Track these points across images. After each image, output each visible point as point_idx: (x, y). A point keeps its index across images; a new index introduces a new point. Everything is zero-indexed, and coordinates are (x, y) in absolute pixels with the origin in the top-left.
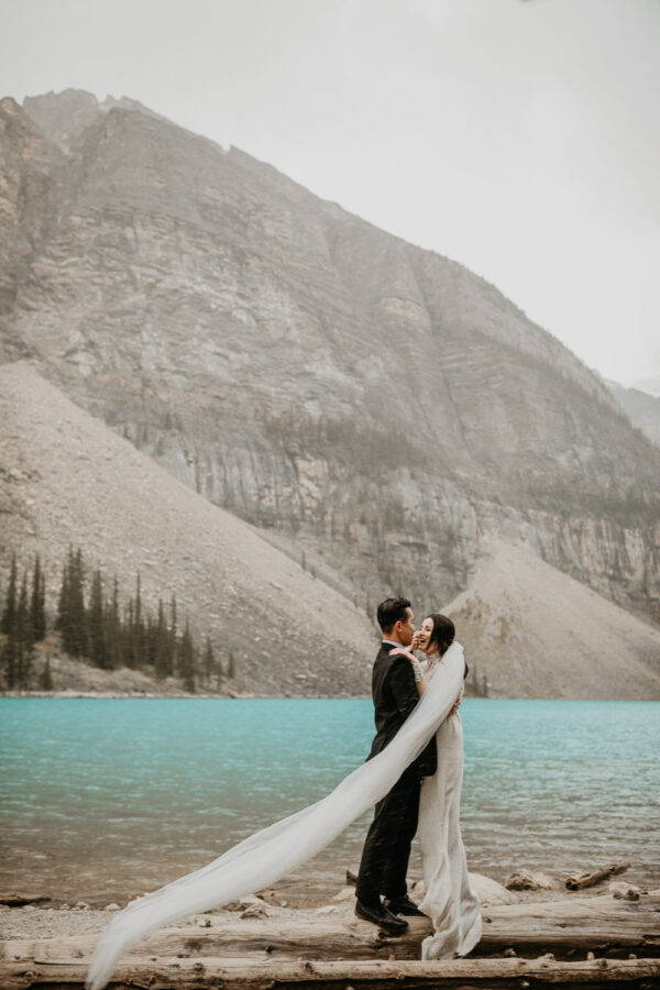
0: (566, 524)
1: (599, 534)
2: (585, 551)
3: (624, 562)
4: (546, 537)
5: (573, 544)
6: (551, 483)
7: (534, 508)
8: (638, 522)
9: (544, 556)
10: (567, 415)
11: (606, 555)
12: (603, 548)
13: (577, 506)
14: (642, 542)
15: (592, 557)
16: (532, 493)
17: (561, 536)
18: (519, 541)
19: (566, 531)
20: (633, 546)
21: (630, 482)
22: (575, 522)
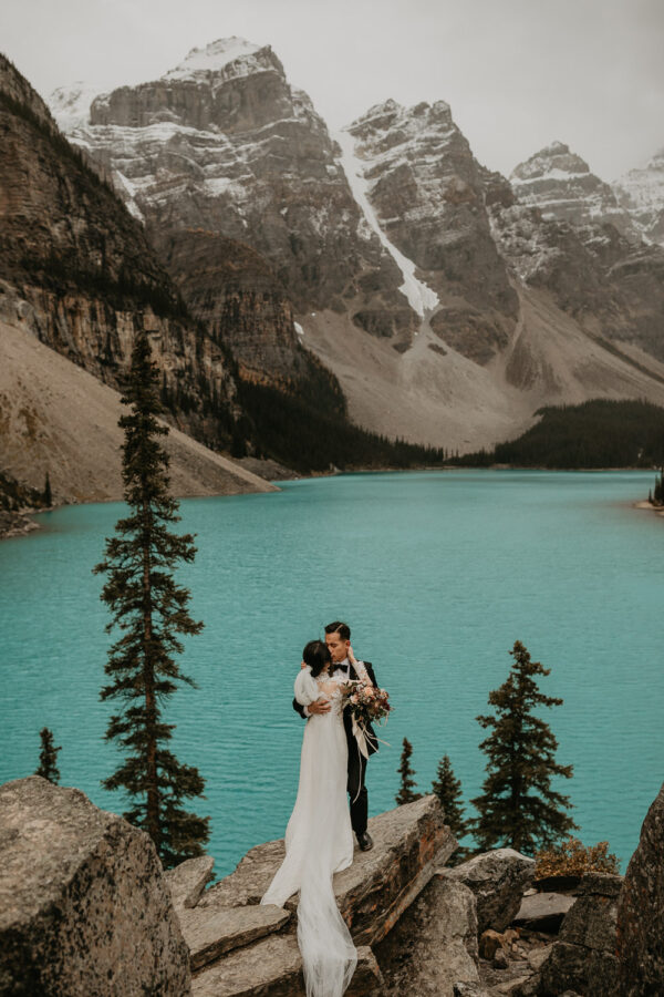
0: (61, 303)
1: (94, 317)
2: (80, 333)
3: (116, 346)
4: (41, 316)
5: (68, 325)
6: (44, 256)
7: (29, 284)
8: (129, 305)
9: (40, 337)
10: (61, 181)
11: (100, 339)
12: (98, 331)
13: (72, 284)
14: (132, 324)
15: (87, 339)
16: (25, 265)
17: (56, 316)
18: (17, 323)
19: (61, 311)
20: (123, 329)
21: (119, 261)
22: (71, 302)
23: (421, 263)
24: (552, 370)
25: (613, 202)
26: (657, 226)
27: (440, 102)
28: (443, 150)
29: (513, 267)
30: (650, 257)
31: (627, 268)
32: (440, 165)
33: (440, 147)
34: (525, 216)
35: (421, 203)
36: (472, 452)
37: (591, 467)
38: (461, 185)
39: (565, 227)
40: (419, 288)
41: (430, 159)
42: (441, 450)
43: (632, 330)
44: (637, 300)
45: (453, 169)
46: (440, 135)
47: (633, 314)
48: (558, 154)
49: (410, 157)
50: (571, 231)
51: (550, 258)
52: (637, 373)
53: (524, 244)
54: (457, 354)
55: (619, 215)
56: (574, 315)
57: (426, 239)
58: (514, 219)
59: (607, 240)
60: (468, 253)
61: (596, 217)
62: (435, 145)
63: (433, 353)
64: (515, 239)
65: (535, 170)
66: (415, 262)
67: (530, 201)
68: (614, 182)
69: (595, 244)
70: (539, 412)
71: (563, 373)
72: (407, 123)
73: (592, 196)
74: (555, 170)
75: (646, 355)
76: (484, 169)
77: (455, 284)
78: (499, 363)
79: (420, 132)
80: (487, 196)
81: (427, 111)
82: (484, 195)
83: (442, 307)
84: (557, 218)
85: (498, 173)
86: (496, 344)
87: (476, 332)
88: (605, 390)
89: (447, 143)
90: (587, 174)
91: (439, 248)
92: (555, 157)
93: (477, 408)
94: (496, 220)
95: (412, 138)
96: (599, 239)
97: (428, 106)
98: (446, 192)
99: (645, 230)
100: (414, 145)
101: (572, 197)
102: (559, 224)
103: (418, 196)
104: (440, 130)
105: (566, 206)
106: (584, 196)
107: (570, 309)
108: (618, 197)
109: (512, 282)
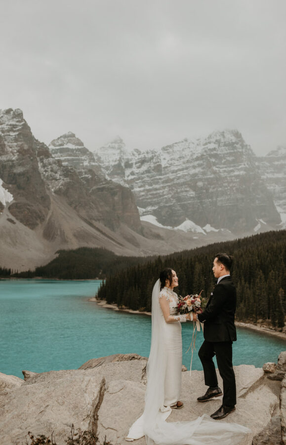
23: (6, 181)
24: (64, 233)
25: (94, 160)
26: (112, 172)
27: (18, 109)
28: (18, 130)
29: (48, 185)
30: (108, 185)
31: (99, 189)
32: (17, 137)
33: (16, 129)
34: (55, 163)
35: (7, 153)
36: (25, 271)
37: (78, 279)
38: (26, 147)
39: (72, 169)
40: (4, 192)
41: (12, 134)
42: (10, 270)
43: (100, 217)
44: (102, 204)
45: (22, 140)
46: (18, 124)
47: (100, 210)
48: (70, 137)
49: (3, 132)
50: (75, 171)
51: (65, 183)
52: (102, 236)
53: (54, 176)
54: (21, 224)
55: (96, 165)
56: (75, 208)
57: (9, 170)
58: (50, 164)
59: (90, 177)
60: (28, 178)
61: (87, 166)
62: (15, 128)
63: (10, 223)
64: (50, 173)
65: (60, 143)
66: (2, 180)
67: (57, 157)
68: (95, 151)
69: (85, 178)
70: (58, 252)
71: (69, 234)
72: (2, 117)
73: (85, 157)
74: (69, 144)
75: (105, 227)
76: (37, 141)
77: (21, 191)
78: (40, 229)
79: (9, 121)
80: (38, 153)
81: (12, 112)
82: (37, 152)
83: (14, 201)
84: (69, 165)
85: (43, 143)
86: (39, 220)
87: (30, 214)
88: (87, 243)
89: (20, 127)
90: (83, 147)
91: (15, 174)
92: (69, 138)
93: (29, 250)
94: (42, 164)
95: (4, 123)
96: (87, 176)
97: (12, 110)
98: (19, 149)
99: (107, 173)
100: (5, 127)
101: (76, 156)
102: (70, 168)
103: (6, 150)
104: (17, 122)
105: (73, 160)
106: (81, 156)
107: (74, 205)
108: (96, 158)
109: (47, 192)
